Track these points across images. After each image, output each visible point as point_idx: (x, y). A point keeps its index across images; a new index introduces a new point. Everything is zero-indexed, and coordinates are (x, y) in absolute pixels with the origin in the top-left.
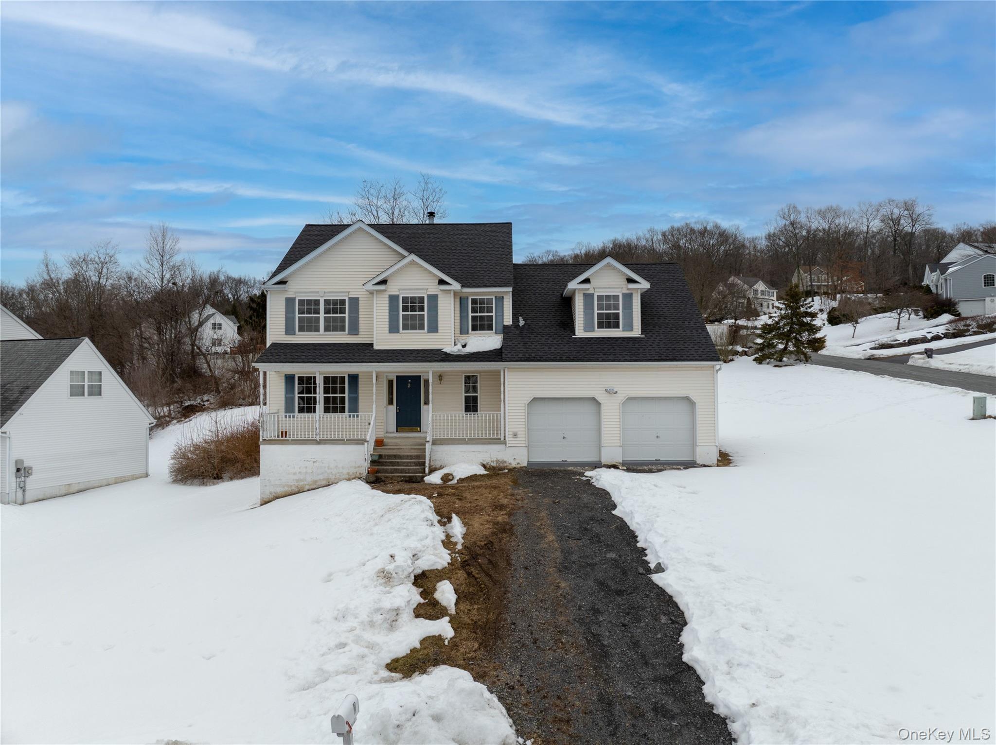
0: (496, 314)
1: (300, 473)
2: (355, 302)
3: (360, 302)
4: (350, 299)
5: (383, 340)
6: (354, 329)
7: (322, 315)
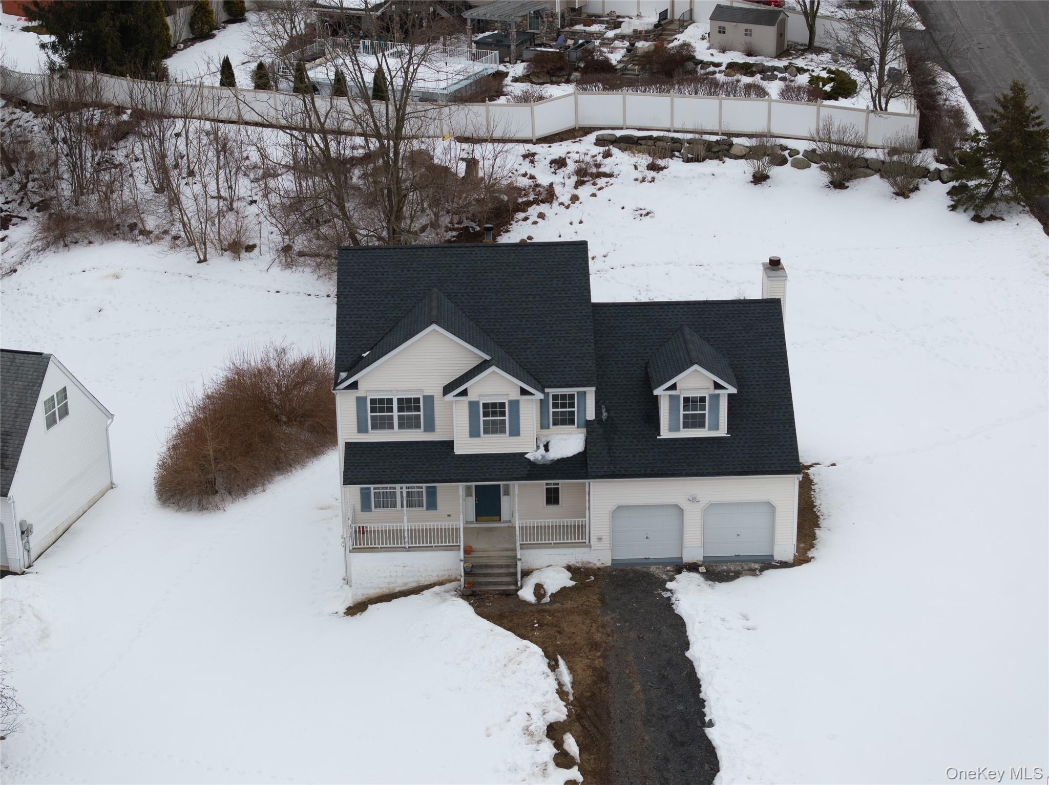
0: (578, 410)
1: (390, 576)
2: (429, 399)
3: (435, 400)
4: (425, 397)
5: (465, 446)
6: (430, 427)
7: (395, 414)
